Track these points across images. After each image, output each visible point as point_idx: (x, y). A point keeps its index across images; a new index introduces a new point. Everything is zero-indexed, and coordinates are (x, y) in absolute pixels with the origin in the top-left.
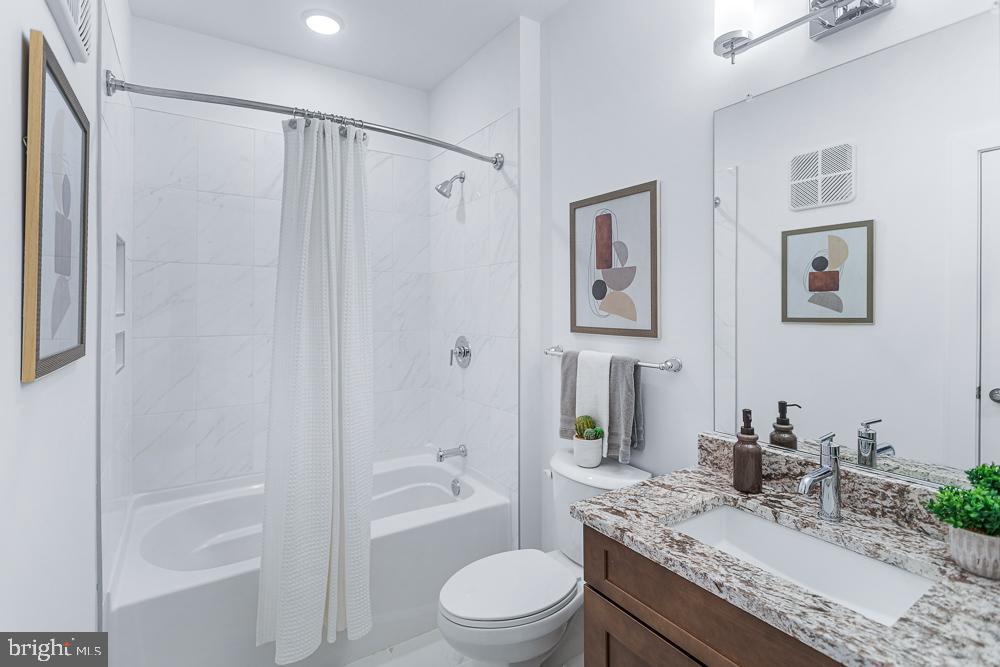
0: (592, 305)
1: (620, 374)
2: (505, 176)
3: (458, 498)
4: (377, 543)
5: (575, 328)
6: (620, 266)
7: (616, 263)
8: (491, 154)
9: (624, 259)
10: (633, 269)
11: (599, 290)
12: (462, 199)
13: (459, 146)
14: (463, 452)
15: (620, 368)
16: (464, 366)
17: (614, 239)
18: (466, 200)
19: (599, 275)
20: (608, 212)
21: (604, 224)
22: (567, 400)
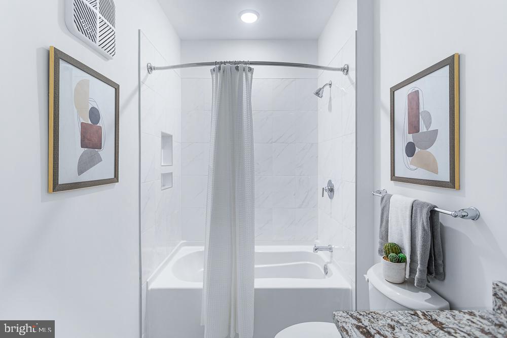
0: (405, 162)
1: (419, 215)
2: (349, 78)
3: (327, 277)
4: (258, 291)
5: (394, 177)
6: (425, 130)
7: (423, 128)
8: (342, 66)
9: (428, 125)
10: (436, 132)
11: (410, 150)
12: (330, 98)
13: (329, 66)
14: (330, 249)
15: (418, 211)
16: (331, 197)
17: (421, 110)
18: (332, 98)
19: (410, 138)
20: (416, 89)
21: (414, 99)
22: (383, 229)
